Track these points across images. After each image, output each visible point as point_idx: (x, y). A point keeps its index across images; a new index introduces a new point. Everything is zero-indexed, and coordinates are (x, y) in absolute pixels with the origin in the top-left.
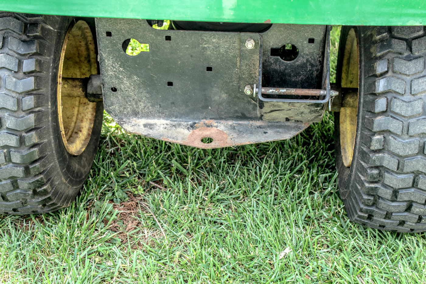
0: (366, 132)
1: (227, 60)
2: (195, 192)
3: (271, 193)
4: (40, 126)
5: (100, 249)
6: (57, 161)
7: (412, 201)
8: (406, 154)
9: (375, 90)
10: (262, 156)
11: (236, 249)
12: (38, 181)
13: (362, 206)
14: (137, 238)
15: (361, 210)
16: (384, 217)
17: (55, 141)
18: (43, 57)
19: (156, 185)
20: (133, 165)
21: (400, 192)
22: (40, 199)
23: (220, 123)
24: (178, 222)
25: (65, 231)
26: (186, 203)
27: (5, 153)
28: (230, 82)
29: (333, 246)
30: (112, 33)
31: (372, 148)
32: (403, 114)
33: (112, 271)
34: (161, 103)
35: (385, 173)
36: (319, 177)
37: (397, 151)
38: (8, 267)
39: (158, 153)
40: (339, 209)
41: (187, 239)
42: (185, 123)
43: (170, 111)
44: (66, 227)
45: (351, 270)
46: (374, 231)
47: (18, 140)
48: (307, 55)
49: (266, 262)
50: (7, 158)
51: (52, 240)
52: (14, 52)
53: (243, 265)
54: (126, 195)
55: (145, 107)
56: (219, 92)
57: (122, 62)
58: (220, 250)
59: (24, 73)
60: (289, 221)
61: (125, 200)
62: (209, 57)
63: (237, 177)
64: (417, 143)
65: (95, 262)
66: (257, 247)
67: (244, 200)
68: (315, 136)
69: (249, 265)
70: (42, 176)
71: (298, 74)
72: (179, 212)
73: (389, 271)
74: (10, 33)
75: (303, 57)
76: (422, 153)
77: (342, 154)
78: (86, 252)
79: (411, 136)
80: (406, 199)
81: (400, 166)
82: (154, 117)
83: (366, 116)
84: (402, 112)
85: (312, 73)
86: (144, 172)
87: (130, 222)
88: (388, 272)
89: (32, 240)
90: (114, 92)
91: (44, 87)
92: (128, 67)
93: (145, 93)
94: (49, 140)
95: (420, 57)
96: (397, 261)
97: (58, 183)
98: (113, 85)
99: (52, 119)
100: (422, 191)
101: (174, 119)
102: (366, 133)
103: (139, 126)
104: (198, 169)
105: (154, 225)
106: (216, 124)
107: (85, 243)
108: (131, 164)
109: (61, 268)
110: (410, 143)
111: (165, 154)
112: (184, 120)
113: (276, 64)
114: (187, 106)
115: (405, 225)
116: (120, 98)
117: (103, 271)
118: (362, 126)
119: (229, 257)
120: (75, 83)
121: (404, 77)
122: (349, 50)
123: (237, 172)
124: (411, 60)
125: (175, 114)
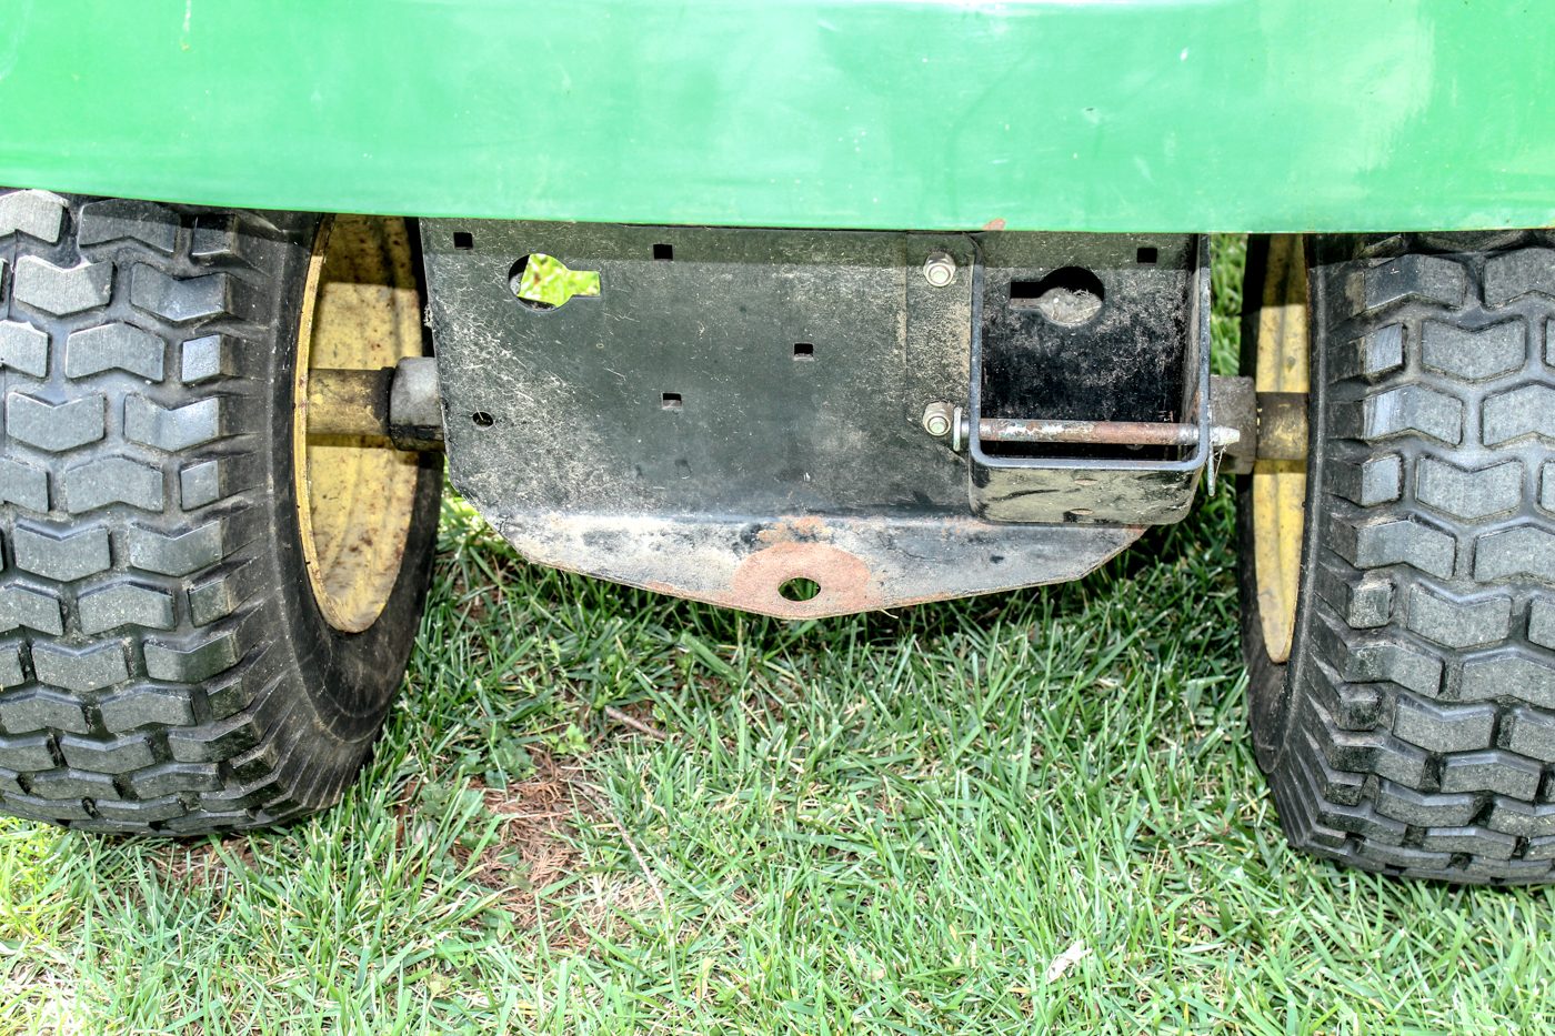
0: (1333, 565)
1: (862, 321)
2: (763, 747)
3: (1020, 745)
4: (240, 556)
5: (444, 951)
6: (297, 666)
7: (1494, 794)
8: (1468, 641)
9: (1360, 430)
10: (990, 613)
11: (901, 946)
12: (235, 735)
13: (1325, 807)
14: (567, 911)
15: (1323, 819)
16: (1400, 840)
17: (290, 603)
18: (247, 327)
19: (627, 719)
20: (548, 651)
21: (1451, 765)
22: (243, 790)
23: (842, 525)
24: (707, 853)
25: (325, 892)
26: (733, 785)
27: (125, 649)
28: (873, 391)
29: (1231, 932)
30: (475, 238)
31: (1354, 621)
32: (1454, 512)
33: (486, 1025)
34: (642, 463)
35: (1397, 702)
36: (1184, 688)
37: (1437, 633)
38: (140, 1015)
39: (633, 609)
40: (1252, 803)
41: (736, 909)
42: (726, 528)
43: (673, 488)
44: (328, 875)
45: (1292, 1017)
46: (1372, 876)
47: (169, 606)
48: (1133, 301)
49: (1005, 992)
50: (132, 665)
51: (284, 922)
52: (152, 314)
53: (926, 1000)
54: (527, 756)
55: (588, 475)
56: (839, 425)
57: (509, 333)
58: (851, 952)
59: (186, 385)
60: (1083, 846)
61: (524, 775)
62: (803, 311)
63: (903, 691)
64: (1504, 605)
65: (429, 995)
66: (974, 936)
67: (929, 771)
68: (1170, 539)
69: (946, 1001)
70: (248, 719)
71: (1103, 365)
72: (708, 818)
73: (1421, 1017)
74: (135, 250)
75: (1119, 308)
76: (1522, 640)
77: (1262, 612)
78: (396, 962)
79: (1484, 584)
80: (1472, 785)
81: (1449, 681)
82: (619, 506)
83: (1335, 515)
84: (1452, 503)
85: (1152, 360)
86: (586, 676)
87: (544, 852)
88: (1416, 1019)
89: (216, 921)
90: (483, 429)
91: (251, 427)
92: (528, 345)
93: (586, 431)
94: (269, 601)
95: (1511, 319)
96: (1446, 983)
97: (302, 737)
98: (480, 405)
99: (280, 530)
100: (1523, 761)
101: (686, 514)
102: (1332, 569)
103: (569, 540)
104: (769, 660)
105: (625, 861)
106: (828, 531)
107: (392, 927)
108: (541, 647)
109: (318, 1019)
110: (1479, 606)
111: (658, 609)
112: (721, 517)
113: (1028, 332)
114: (730, 472)
115: (1473, 867)
116: (504, 447)
117: (458, 1026)
118: (1320, 544)
119: (879, 974)
120: (348, 388)
121: (1458, 387)
122: (1283, 255)
123: (904, 672)
124: (1481, 329)
125: (690, 496)
